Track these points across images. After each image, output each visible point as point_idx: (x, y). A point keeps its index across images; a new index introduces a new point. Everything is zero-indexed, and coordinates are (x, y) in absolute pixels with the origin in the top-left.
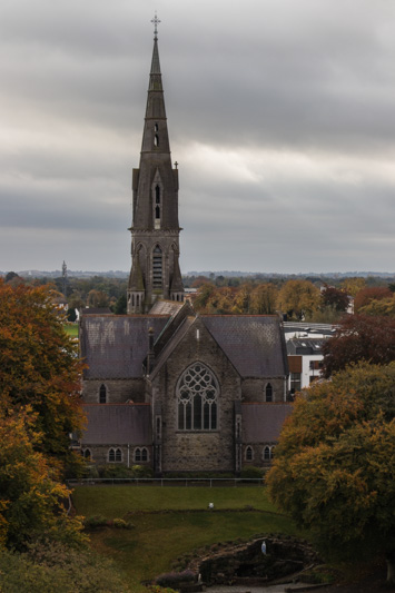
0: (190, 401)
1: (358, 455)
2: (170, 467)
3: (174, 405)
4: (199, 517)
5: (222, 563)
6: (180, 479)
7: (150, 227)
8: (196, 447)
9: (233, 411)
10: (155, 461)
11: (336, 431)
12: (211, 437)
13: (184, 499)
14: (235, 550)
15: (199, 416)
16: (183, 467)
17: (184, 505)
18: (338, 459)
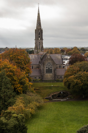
0: (48, 68)
1: (79, 77)
2: (45, 79)
3: (45, 69)
4: (50, 88)
5: (55, 95)
6: (46, 81)
7: (38, 39)
8: (49, 76)
9: (55, 70)
10: (42, 78)
11: (75, 73)
12: (51, 74)
13: (47, 85)
14: (57, 93)
15: (49, 71)
16: (47, 79)
17: (48, 86)
18: (76, 78)
